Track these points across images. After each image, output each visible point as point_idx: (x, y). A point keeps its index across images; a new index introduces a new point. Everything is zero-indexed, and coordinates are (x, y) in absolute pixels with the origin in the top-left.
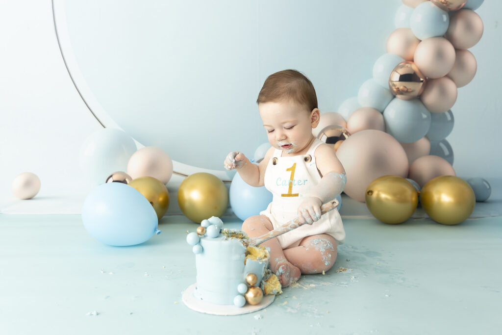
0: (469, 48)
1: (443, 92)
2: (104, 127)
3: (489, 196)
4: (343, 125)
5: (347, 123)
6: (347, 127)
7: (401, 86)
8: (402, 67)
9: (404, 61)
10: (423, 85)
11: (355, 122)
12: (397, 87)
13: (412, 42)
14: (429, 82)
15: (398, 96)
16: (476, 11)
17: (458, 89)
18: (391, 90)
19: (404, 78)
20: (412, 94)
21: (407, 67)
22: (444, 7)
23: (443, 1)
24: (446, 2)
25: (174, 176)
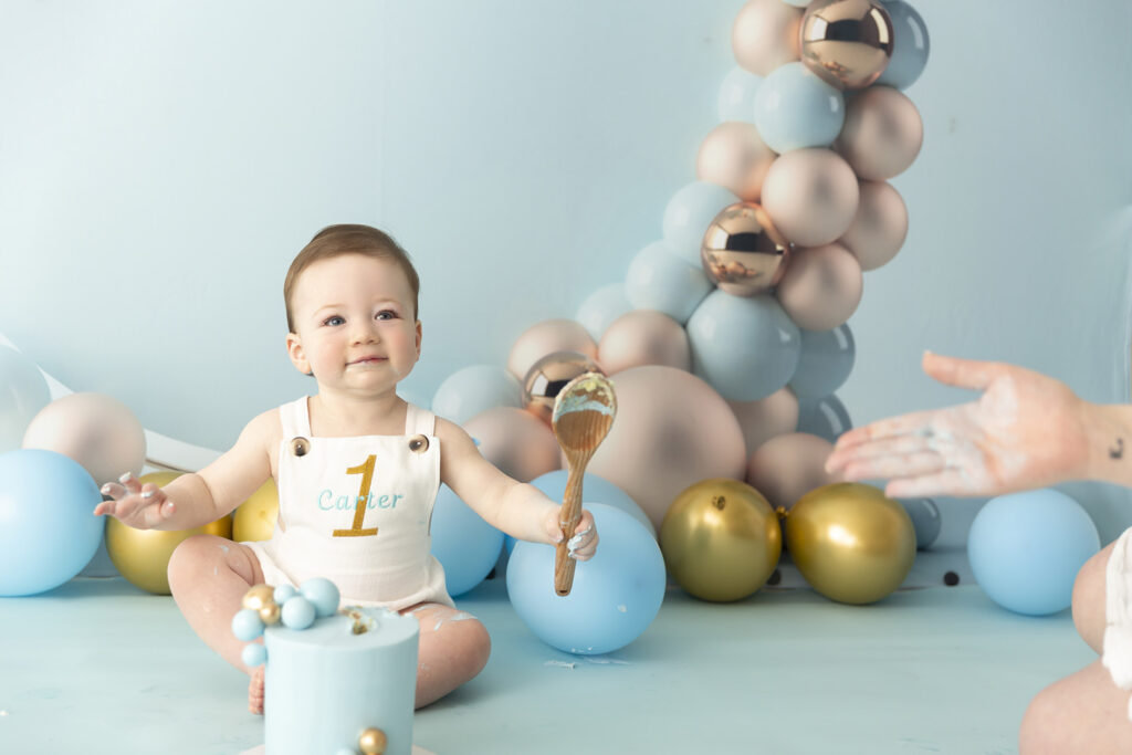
0: (890, 176)
1: (830, 280)
3: (935, 536)
4: (588, 352)
5: (597, 348)
6: (597, 358)
7: (730, 260)
8: (733, 216)
9: (739, 201)
10: (783, 261)
11: (619, 345)
12: (720, 264)
13: (758, 157)
14: (796, 255)
15: (724, 286)
16: (907, 92)
17: (865, 274)
18: (706, 270)
19: (737, 243)
20: (758, 282)
21: (746, 216)
22: (832, 78)
23: (830, 64)
24: (838, 68)
25: (147, 470)
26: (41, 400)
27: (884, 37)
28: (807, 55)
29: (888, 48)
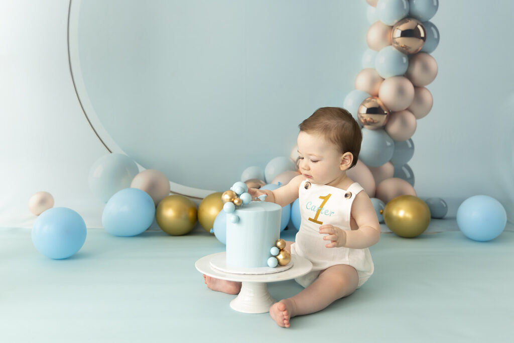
0: (427, 84)
1: (404, 123)
2: (111, 152)
3: (446, 214)
7: (368, 117)
8: (368, 101)
9: (370, 96)
10: (387, 117)
12: (364, 119)
13: (377, 80)
14: (392, 114)
15: (366, 127)
16: (431, 54)
17: (417, 120)
19: (370, 111)
20: (378, 125)
21: (373, 101)
22: (404, 51)
23: (403, 45)
24: (406, 47)
25: (171, 194)
26: (136, 172)
27: (422, 35)
28: (394, 43)
29: (424, 39)
